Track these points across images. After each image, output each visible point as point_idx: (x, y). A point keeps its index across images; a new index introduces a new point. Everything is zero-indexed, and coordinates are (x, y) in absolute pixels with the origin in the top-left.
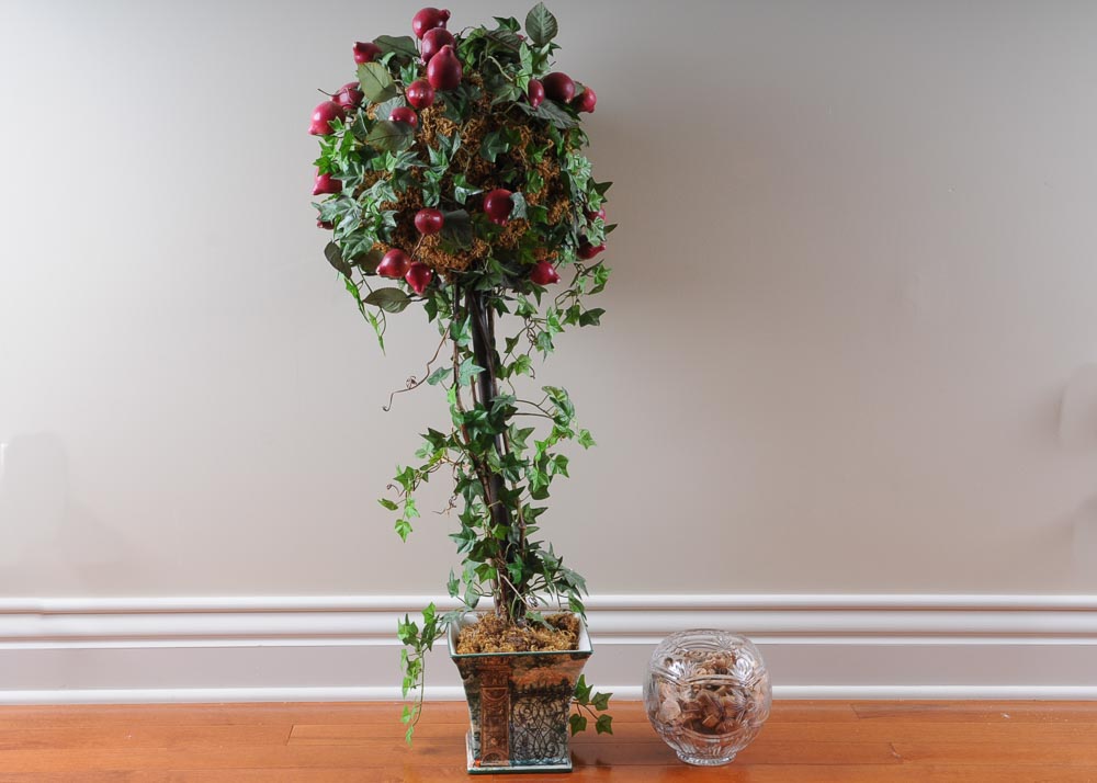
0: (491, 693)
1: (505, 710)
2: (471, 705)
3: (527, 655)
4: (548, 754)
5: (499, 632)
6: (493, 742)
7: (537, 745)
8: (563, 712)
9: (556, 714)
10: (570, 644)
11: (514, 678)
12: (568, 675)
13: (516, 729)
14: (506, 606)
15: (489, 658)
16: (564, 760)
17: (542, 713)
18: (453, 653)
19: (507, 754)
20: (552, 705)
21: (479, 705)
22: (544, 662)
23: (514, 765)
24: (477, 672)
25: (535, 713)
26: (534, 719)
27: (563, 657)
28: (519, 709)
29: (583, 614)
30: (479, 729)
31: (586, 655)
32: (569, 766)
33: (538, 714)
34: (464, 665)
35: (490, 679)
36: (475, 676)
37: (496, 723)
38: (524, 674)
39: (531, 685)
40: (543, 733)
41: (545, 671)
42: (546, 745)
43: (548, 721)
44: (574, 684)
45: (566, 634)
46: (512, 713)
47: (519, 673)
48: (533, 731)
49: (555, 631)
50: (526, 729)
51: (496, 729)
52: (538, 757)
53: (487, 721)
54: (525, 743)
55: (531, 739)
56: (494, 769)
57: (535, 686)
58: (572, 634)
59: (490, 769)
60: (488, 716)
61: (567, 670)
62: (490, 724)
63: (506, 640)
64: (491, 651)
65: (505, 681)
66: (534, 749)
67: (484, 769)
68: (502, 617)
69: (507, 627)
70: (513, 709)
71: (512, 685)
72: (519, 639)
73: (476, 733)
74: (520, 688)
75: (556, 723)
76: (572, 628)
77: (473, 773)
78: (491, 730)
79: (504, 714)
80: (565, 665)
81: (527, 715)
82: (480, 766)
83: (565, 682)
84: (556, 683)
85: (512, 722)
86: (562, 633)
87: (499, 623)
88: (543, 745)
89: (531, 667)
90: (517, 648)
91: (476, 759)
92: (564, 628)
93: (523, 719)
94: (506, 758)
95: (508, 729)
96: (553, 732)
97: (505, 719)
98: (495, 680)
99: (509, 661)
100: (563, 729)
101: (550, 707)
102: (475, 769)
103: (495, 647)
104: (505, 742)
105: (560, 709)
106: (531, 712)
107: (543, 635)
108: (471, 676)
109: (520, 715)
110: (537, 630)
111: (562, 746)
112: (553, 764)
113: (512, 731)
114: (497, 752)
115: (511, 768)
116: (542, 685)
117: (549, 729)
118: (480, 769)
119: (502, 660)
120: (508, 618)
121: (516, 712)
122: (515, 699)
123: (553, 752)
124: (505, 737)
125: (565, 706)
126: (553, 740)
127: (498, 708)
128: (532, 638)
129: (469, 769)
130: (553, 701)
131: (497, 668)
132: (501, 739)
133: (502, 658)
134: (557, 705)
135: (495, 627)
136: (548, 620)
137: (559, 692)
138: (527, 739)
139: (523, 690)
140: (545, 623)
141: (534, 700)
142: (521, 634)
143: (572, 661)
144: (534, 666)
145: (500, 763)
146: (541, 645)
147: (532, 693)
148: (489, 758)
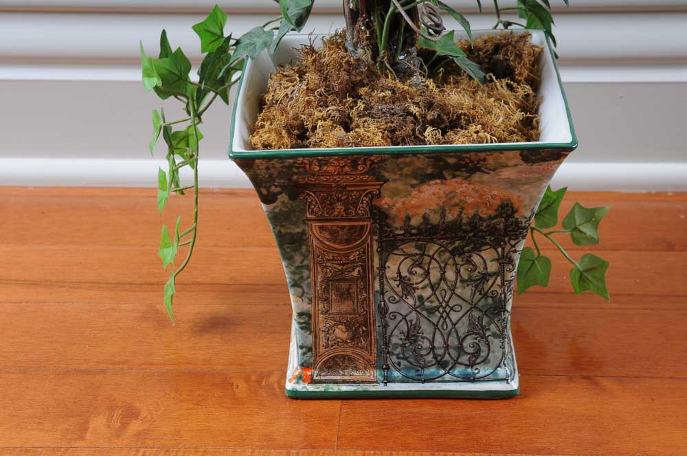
0: (333, 234)
1: (366, 267)
2: (288, 257)
3: (415, 153)
4: (464, 359)
5: (352, 90)
6: (340, 333)
7: (439, 341)
8: (501, 273)
9: (485, 277)
10: (519, 115)
11: (386, 202)
12: (514, 195)
13: (392, 307)
14: (368, 26)
15: (325, 158)
16: (502, 372)
17: (450, 275)
18: (238, 148)
19: (373, 358)
20: (476, 259)
21: (305, 257)
22: (456, 169)
23: (387, 380)
24: (295, 191)
25: (435, 275)
26: (433, 287)
27: (503, 158)
28: (394, 266)
29: (549, 33)
30: (306, 307)
31: (558, 153)
32: (514, 385)
33: (443, 278)
34: (262, 173)
35: (328, 203)
36: (293, 197)
37: (344, 296)
38: (408, 194)
39: (425, 218)
40: (454, 316)
41: (460, 187)
42: (461, 341)
43: (466, 292)
44: (526, 213)
45: (510, 87)
46: (382, 276)
47: (395, 193)
48: (431, 311)
49: (485, 81)
50: (414, 309)
51: (346, 306)
52: (442, 364)
53: (326, 290)
54: (412, 335)
55: (426, 328)
56: (344, 388)
57: (435, 219)
58: (524, 89)
59: (334, 388)
60: (326, 280)
61: (512, 184)
62: (333, 296)
63: (368, 112)
64: (329, 141)
65: (363, 207)
66: (433, 348)
67: (321, 388)
68: (360, 51)
69: (372, 77)
70: (383, 267)
71: (380, 216)
72: (397, 108)
73: (300, 315)
74: (398, 224)
75: (485, 295)
76: (522, 71)
77: (296, 396)
78: (334, 309)
79: (364, 278)
80: (506, 173)
81: (415, 279)
82: (313, 382)
83: (507, 210)
84: (485, 213)
85: (382, 293)
86: (501, 85)
87: (351, 67)
88: (453, 341)
89: (425, 178)
90: (392, 135)
91: (304, 365)
92: (506, 72)
93: (407, 287)
94: (369, 365)
95: (373, 308)
96: (476, 314)
97: (367, 287)
98: (339, 207)
99: (374, 165)
100: (498, 308)
101: (469, 261)
102: (300, 387)
103: (340, 132)
104: (368, 334)
105: (493, 267)
106: (427, 273)
107: (456, 98)
108: (283, 198)
109: (401, 279)
110: (442, 83)
111: (496, 343)
112: (474, 380)
113: (383, 312)
114: (349, 352)
115: (381, 387)
116: (450, 217)
117: (466, 307)
118: (311, 388)
119: (354, 164)
120: (375, 54)
121: (391, 272)
122: (389, 245)
123: (477, 353)
124: (366, 323)
125: (505, 260)
126: (478, 330)
127: (349, 265)
128: (430, 106)
129: (289, 386)
130: (477, 249)
131: (343, 181)
132: (359, 328)
133: (354, 160)
134: (487, 258)
135: (344, 76)
136: (471, 51)
137: (493, 230)
138: (417, 327)
139: (407, 228)
140: (462, 61)
141: (433, 249)
142: (404, 96)
143: (525, 166)
144: (431, 177)
145: (357, 375)
146: (450, 122)
147: (428, 232)
148: (332, 364)
